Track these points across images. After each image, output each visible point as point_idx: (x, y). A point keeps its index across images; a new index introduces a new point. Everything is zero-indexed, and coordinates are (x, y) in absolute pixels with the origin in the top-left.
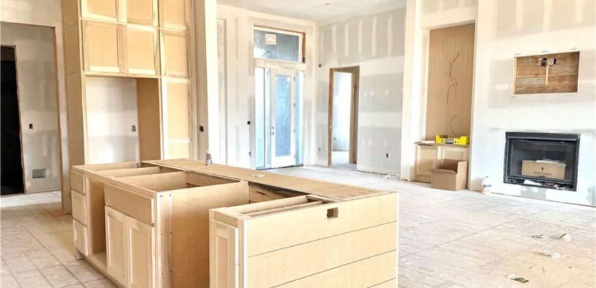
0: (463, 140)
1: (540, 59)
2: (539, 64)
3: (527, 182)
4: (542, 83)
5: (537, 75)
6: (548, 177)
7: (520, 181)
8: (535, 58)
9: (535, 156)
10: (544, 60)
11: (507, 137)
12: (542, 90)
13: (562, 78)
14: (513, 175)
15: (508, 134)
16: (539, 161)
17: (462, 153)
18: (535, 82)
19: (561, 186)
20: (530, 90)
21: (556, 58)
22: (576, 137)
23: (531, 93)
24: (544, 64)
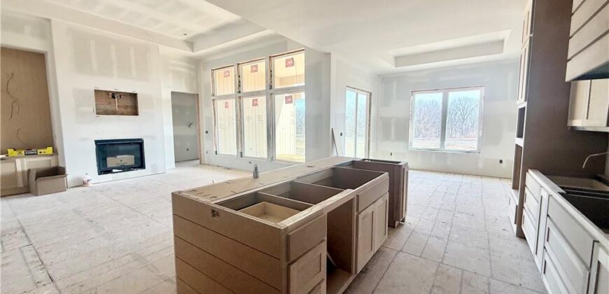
1: (111, 94)
2: (110, 96)
3: (114, 171)
4: (114, 108)
5: (109, 103)
6: (126, 164)
7: (109, 171)
8: (107, 92)
9: (114, 154)
10: (114, 95)
11: (96, 144)
12: (114, 113)
13: (126, 107)
14: (104, 170)
15: (96, 142)
16: (118, 157)
17: (50, 161)
18: (109, 107)
19: (134, 168)
20: (106, 113)
21: (121, 95)
22: (141, 139)
23: (107, 114)
24: (114, 97)
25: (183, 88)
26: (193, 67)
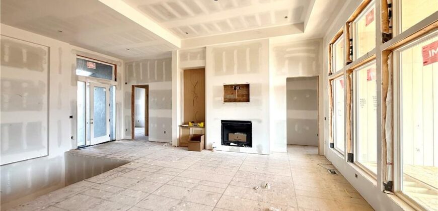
0: (202, 124)
2: (233, 89)
3: (231, 144)
4: (235, 97)
5: (232, 94)
6: (240, 141)
7: (229, 144)
8: (231, 86)
9: (234, 131)
10: (235, 87)
11: (222, 123)
12: (235, 101)
13: (243, 96)
14: (226, 141)
15: (222, 121)
16: (235, 134)
18: (232, 97)
19: (245, 145)
21: (240, 86)
22: (250, 122)
23: (231, 102)
24: (235, 89)
25: (300, 73)
26: (313, 48)
